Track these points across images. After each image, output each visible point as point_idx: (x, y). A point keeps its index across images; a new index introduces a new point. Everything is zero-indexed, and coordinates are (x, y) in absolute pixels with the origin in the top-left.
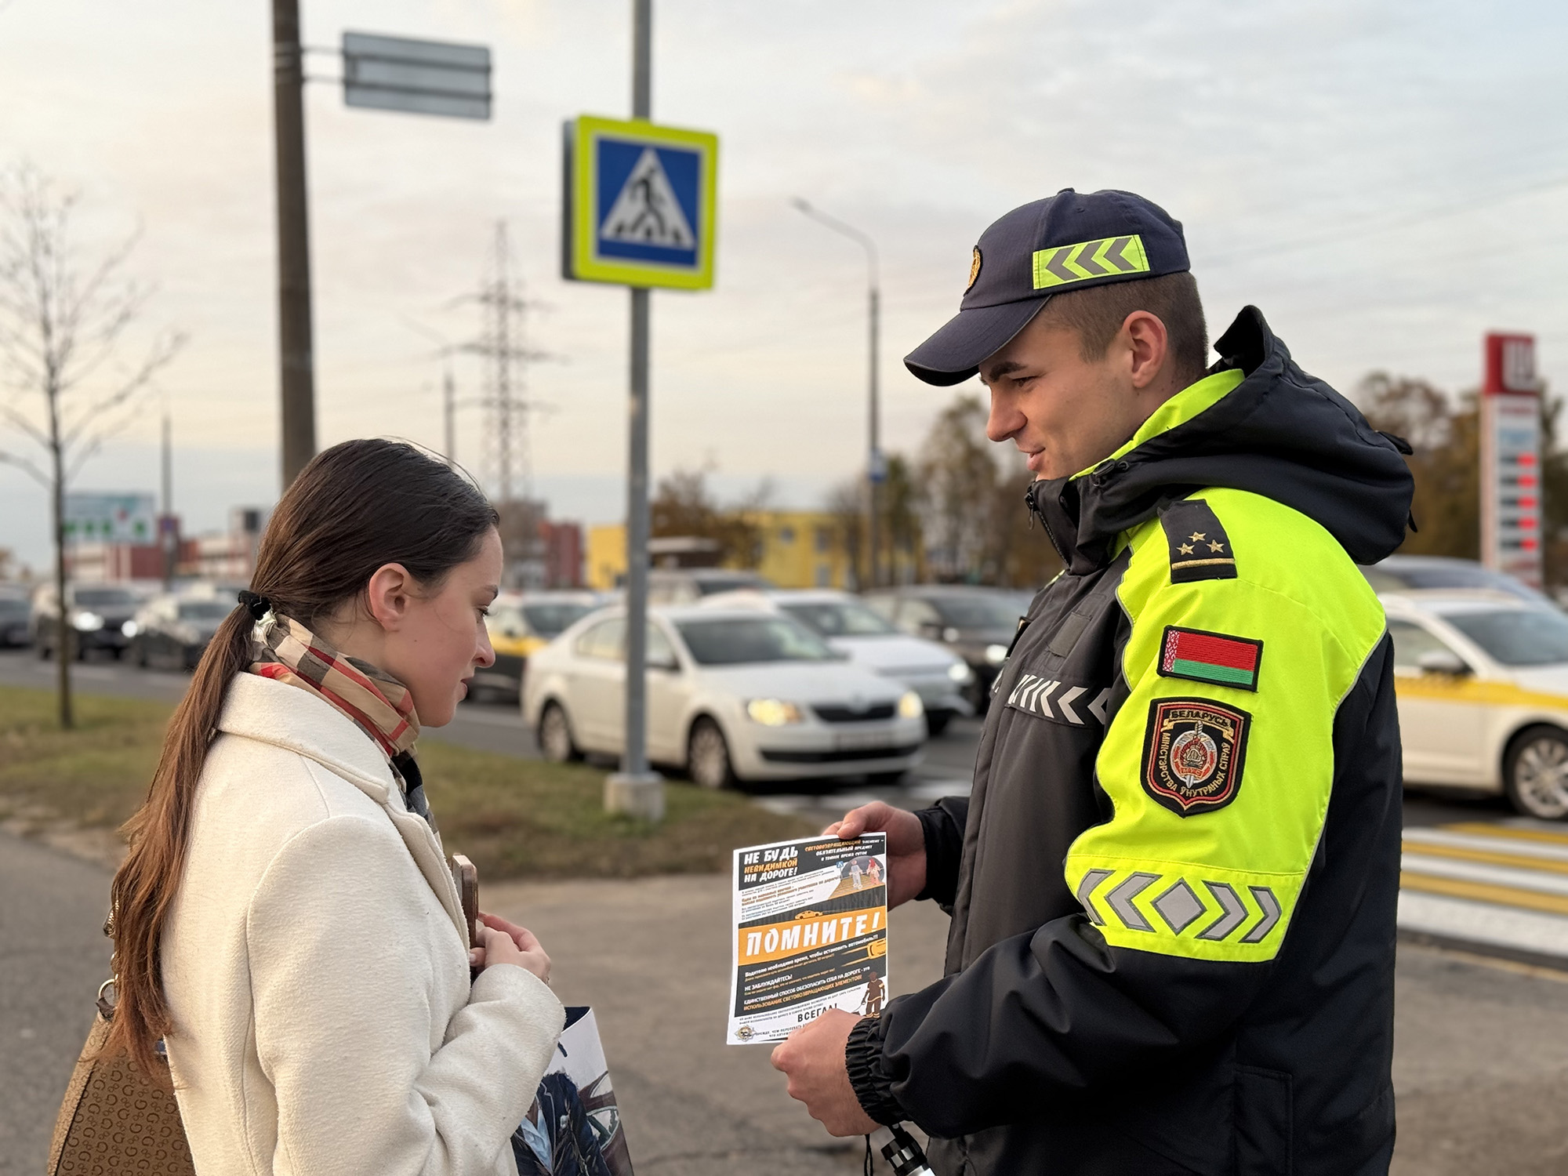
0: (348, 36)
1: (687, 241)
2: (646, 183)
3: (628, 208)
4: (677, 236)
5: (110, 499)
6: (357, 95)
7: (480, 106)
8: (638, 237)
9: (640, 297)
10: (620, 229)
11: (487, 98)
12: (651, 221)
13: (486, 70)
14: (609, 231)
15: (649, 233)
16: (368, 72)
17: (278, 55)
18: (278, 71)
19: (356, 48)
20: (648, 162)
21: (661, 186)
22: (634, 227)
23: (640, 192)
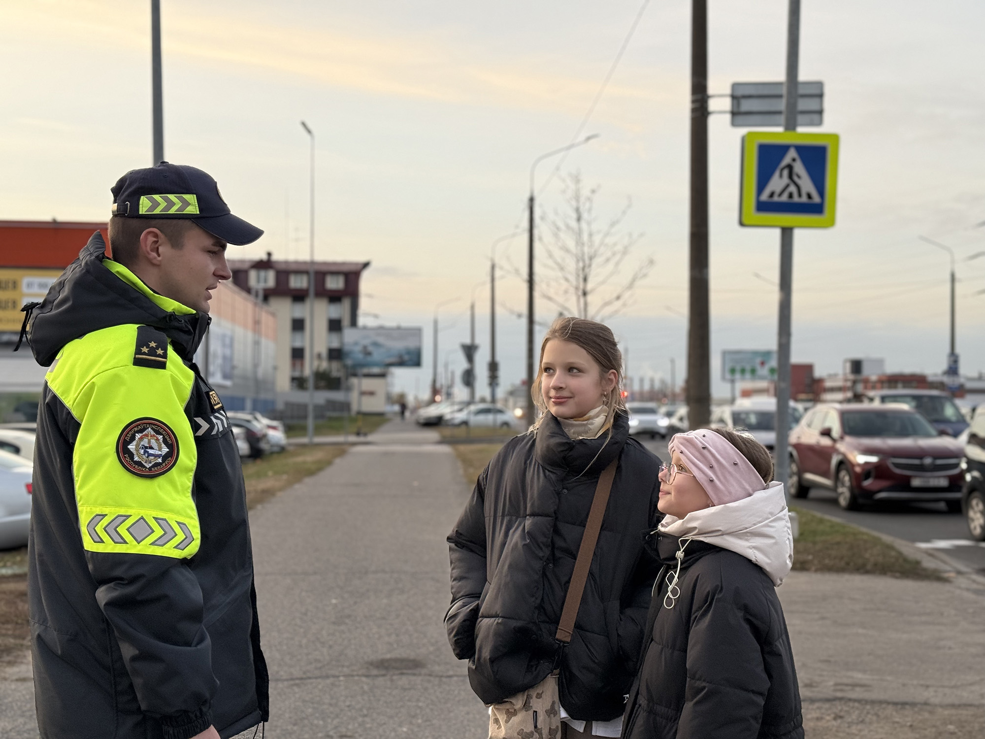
0: (735, 86)
1: (816, 199)
2: (790, 167)
3: (777, 183)
4: (809, 196)
5: (756, 353)
6: (739, 119)
7: (815, 117)
8: (784, 198)
9: (787, 234)
10: (772, 195)
11: (820, 112)
12: (793, 188)
13: (821, 96)
14: (764, 197)
15: (791, 196)
16: (746, 106)
17: (694, 101)
18: (694, 111)
19: (739, 93)
20: (792, 153)
21: (799, 168)
22: (780, 195)
23: (786, 173)
